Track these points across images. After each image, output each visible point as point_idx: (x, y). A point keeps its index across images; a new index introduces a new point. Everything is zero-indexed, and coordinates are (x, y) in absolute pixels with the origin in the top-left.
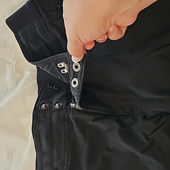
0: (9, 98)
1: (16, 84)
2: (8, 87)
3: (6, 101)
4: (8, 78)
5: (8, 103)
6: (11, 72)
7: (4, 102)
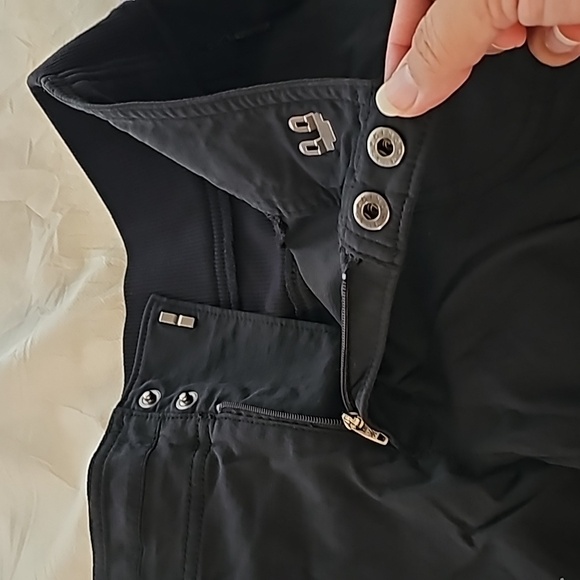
0: (29, 342)
1: (57, 291)
2: (31, 300)
3: (16, 348)
4: (34, 270)
5: (25, 358)
6: (45, 252)
7: (12, 351)
